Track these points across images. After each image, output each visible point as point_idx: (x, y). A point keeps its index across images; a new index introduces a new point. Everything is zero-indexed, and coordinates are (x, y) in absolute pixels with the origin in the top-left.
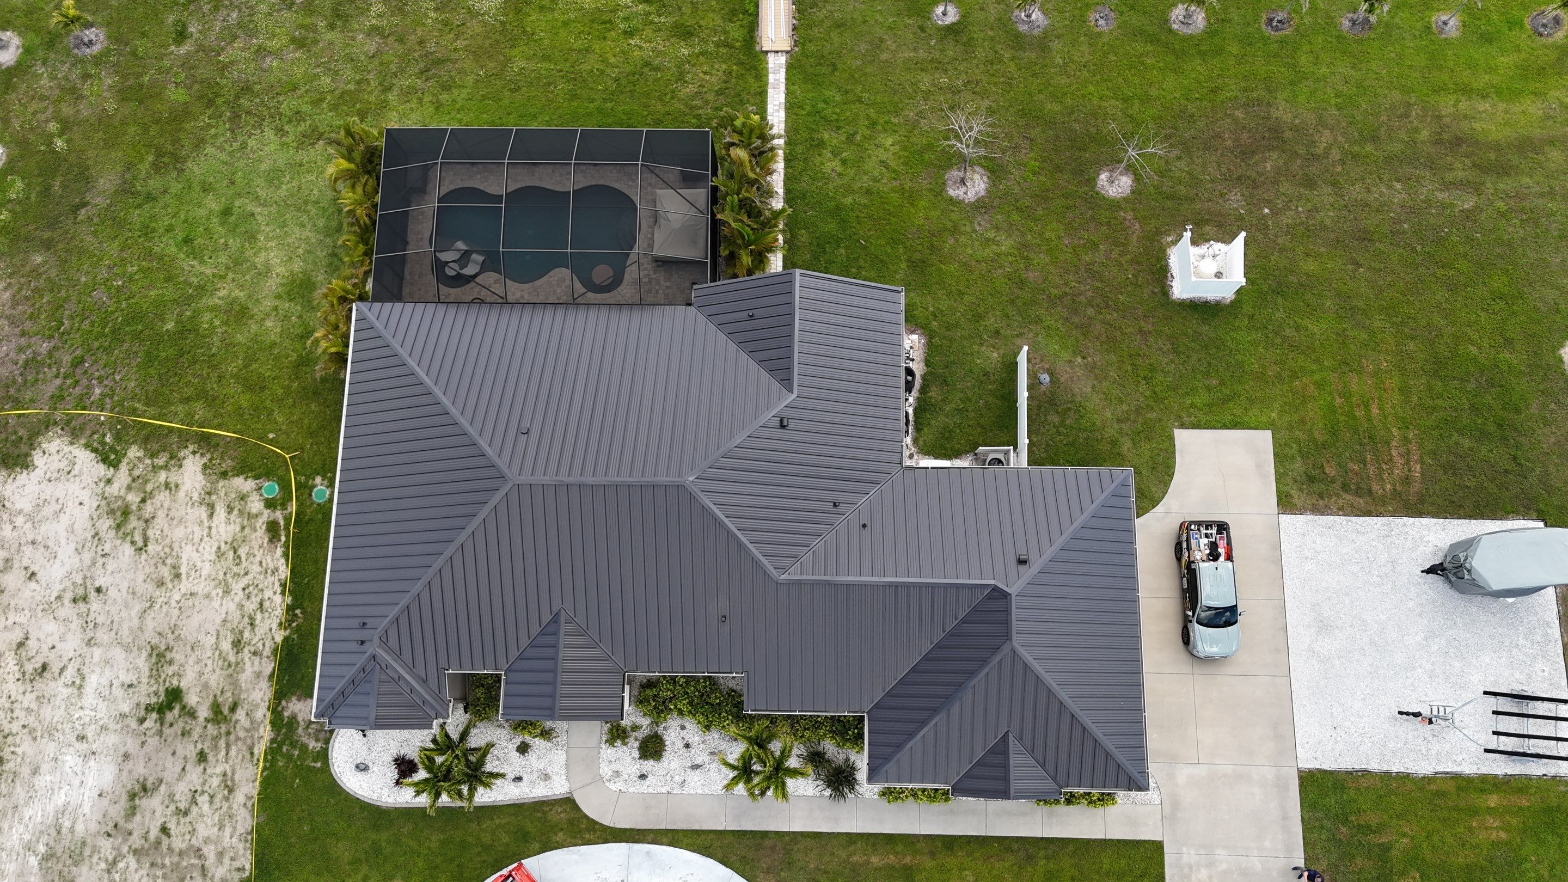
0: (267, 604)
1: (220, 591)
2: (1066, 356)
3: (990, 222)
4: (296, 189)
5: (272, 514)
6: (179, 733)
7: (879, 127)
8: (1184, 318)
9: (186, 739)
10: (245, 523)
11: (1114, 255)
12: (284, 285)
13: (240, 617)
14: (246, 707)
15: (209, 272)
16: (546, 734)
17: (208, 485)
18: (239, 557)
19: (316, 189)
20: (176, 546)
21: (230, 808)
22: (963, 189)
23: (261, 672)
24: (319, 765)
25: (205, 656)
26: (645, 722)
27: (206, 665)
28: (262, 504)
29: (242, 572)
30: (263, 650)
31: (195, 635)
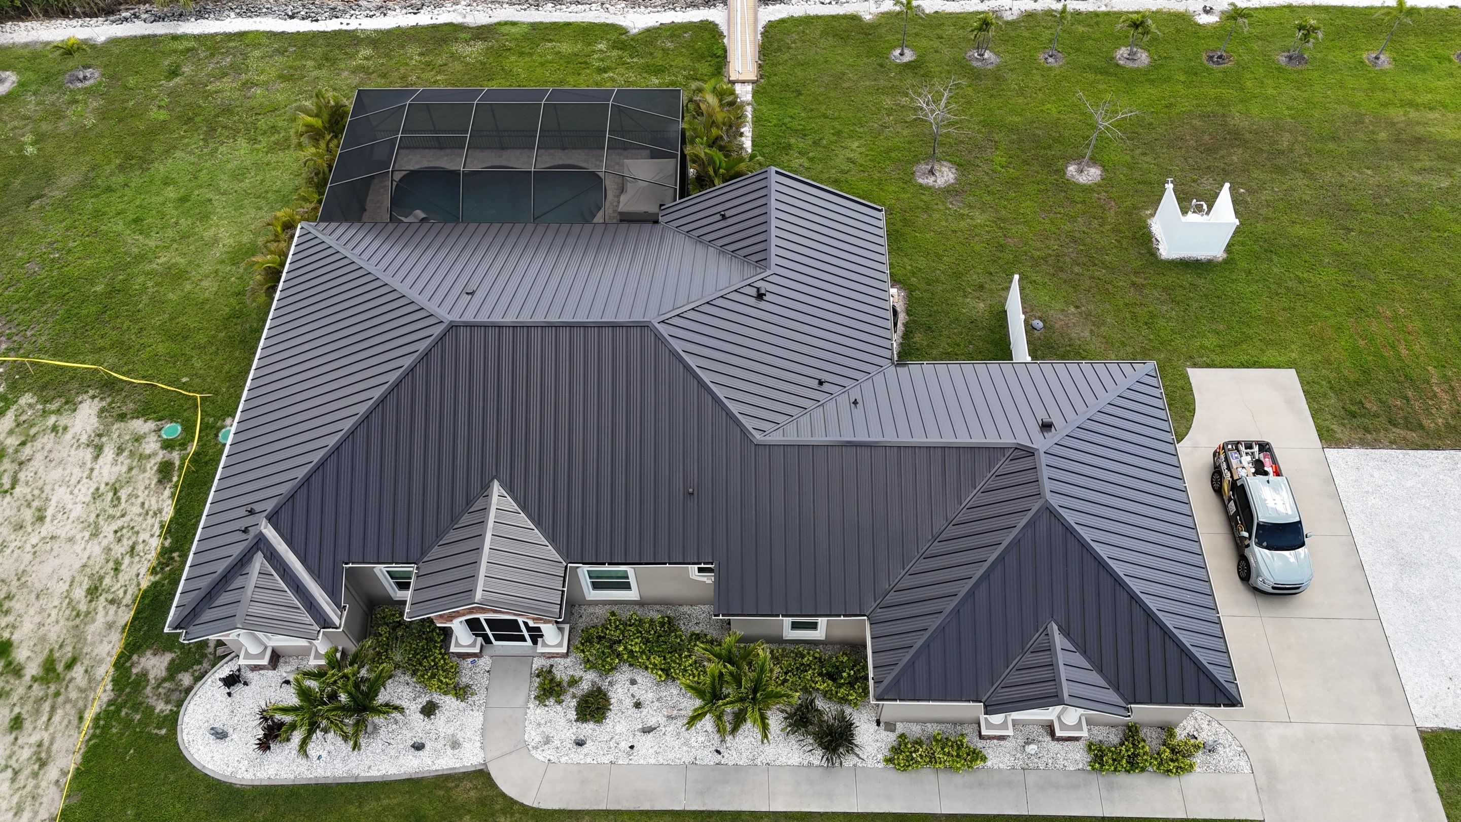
0: (140, 547)
1: (87, 534)
2: (1058, 305)
3: (962, 202)
4: (259, 182)
5: (167, 455)
7: (845, 135)
8: (1176, 273)
10: (135, 464)
11: (1095, 223)
12: (229, 253)
13: (103, 561)
14: (86, 662)
15: (152, 243)
17: (102, 427)
18: (119, 499)
20: (47, 489)
21: (37, 787)
22: (933, 178)
23: (114, 622)
24: (163, 732)
25: (50, 605)
26: (587, 673)
27: (49, 615)
28: (159, 445)
29: (119, 514)
30: (123, 598)
31: (45, 582)
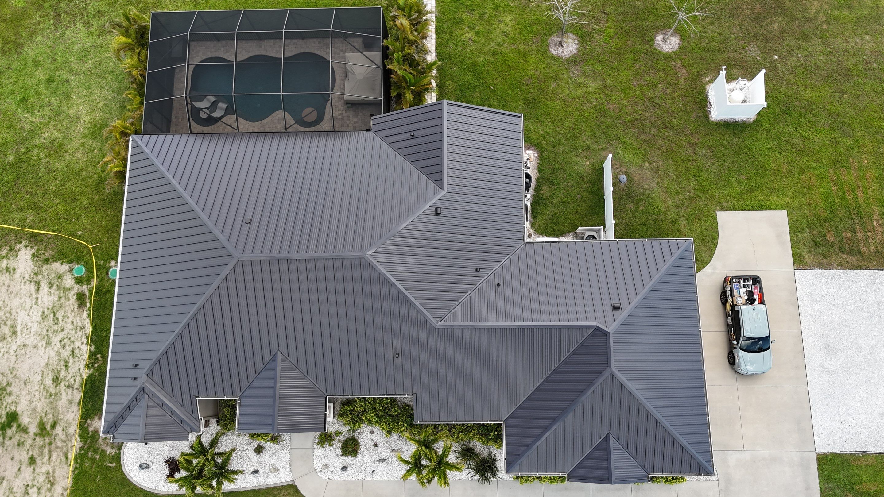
0: (77, 351)
1: (44, 343)
2: (638, 162)
3: (580, 71)
4: (98, 63)
5: (80, 288)
6: (16, 444)
7: (501, 9)
8: (720, 134)
9: (21, 448)
10: (62, 294)
11: (669, 91)
12: (89, 128)
13: (58, 361)
14: (62, 424)
15: (37, 121)
16: (275, 439)
17: (36, 268)
18: (57, 319)
19: (112, 63)
20: (13, 312)
21: (52, 496)
22: (561, 49)
23: (72, 400)
24: (114, 465)
25: (34, 389)
26: (345, 429)
27: (35, 395)
28: (73, 281)
29: (59, 329)
30: (74, 384)
31: (27, 375)
